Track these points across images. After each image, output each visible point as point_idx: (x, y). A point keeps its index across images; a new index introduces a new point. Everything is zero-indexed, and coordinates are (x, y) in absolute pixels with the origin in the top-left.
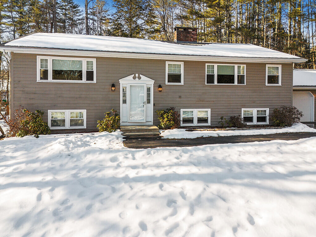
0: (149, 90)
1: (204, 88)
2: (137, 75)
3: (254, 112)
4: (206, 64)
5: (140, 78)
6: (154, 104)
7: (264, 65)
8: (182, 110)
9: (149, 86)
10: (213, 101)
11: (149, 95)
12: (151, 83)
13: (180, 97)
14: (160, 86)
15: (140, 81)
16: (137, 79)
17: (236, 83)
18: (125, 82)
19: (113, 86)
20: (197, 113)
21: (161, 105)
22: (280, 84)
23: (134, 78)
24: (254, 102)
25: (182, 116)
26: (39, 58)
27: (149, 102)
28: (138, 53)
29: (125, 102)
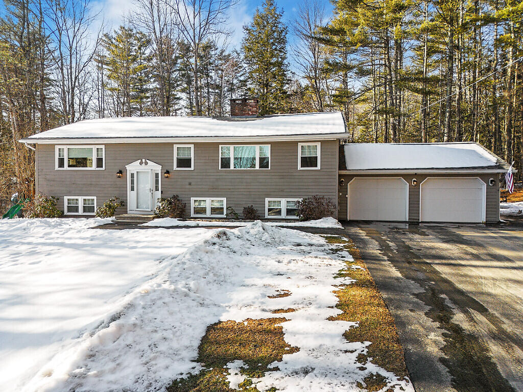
0: (157, 175)
1: (218, 174)
2: (144, 160)
3: (283, 204)
4: (220, 146)
5: (146, 163)
6: (162, 192)
7: (295, 143)
8: (193, 199)
9: (157, 172)
10: (230, 189)
11: (157, 182)
12: (158, 169)
13: (190, 184)
14: (168, 172)
15: (146, 167)
16: (144, 164)
17: (257, 167)
18: (133, 168)
19: (120, 172)
20: (208, 203)
21: (169, 192)
22: (319, 167)
23: (141, 163)
24: (282, 191)
25: (193, 205)
26: (57, 148)
27: (157, 189)
28: (141, 137)
29: (132, 189)
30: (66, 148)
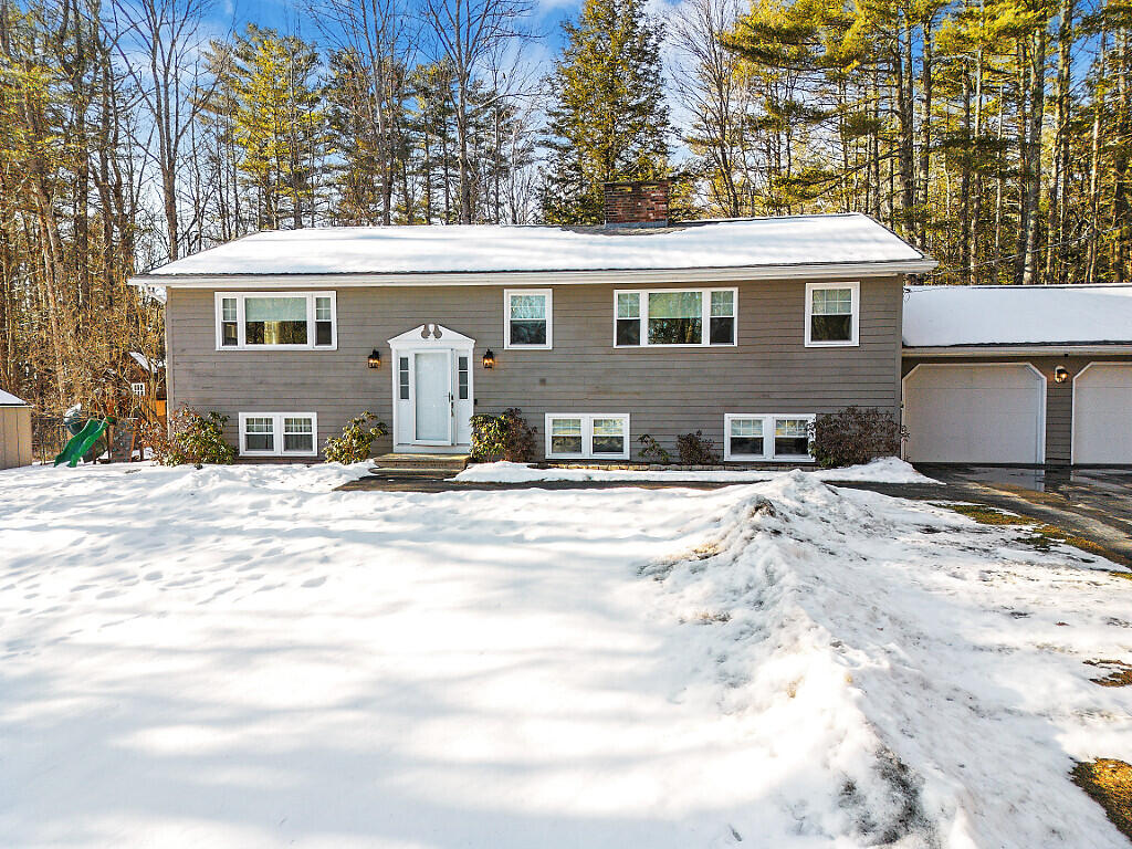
0: (463, 362)
1: (607, 358)
2: (431, 328)
3: (768, 427)
4: (616, 292)
5: (438, 335)
6: (476, 401)
7: (800, 284)
8: (549, 417)
9: (462, 355)
10: (638, 393)
11: (463, 377)
12: (466, 346)
13: (543, 382)
14: (489, 355)
15: (440, 343)
16: (432, 337)
17: (706, 341)
18: (404, 345)
19: (375, 355)
20: (586, 426)
21: (493, 403)
22: (855, 341)
23: (425, 335)
24: (766, 395)
25: (548, 435)
26: (219, 297)
27: (463, 395)
28: (429, 273)
29: (404, 395)
30: (240, 298)
